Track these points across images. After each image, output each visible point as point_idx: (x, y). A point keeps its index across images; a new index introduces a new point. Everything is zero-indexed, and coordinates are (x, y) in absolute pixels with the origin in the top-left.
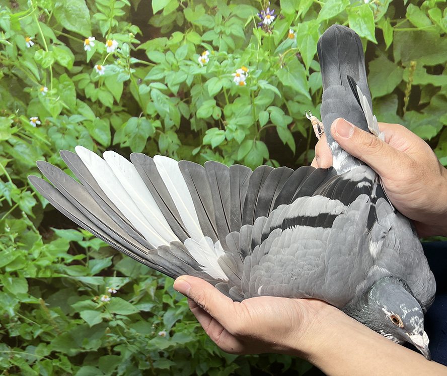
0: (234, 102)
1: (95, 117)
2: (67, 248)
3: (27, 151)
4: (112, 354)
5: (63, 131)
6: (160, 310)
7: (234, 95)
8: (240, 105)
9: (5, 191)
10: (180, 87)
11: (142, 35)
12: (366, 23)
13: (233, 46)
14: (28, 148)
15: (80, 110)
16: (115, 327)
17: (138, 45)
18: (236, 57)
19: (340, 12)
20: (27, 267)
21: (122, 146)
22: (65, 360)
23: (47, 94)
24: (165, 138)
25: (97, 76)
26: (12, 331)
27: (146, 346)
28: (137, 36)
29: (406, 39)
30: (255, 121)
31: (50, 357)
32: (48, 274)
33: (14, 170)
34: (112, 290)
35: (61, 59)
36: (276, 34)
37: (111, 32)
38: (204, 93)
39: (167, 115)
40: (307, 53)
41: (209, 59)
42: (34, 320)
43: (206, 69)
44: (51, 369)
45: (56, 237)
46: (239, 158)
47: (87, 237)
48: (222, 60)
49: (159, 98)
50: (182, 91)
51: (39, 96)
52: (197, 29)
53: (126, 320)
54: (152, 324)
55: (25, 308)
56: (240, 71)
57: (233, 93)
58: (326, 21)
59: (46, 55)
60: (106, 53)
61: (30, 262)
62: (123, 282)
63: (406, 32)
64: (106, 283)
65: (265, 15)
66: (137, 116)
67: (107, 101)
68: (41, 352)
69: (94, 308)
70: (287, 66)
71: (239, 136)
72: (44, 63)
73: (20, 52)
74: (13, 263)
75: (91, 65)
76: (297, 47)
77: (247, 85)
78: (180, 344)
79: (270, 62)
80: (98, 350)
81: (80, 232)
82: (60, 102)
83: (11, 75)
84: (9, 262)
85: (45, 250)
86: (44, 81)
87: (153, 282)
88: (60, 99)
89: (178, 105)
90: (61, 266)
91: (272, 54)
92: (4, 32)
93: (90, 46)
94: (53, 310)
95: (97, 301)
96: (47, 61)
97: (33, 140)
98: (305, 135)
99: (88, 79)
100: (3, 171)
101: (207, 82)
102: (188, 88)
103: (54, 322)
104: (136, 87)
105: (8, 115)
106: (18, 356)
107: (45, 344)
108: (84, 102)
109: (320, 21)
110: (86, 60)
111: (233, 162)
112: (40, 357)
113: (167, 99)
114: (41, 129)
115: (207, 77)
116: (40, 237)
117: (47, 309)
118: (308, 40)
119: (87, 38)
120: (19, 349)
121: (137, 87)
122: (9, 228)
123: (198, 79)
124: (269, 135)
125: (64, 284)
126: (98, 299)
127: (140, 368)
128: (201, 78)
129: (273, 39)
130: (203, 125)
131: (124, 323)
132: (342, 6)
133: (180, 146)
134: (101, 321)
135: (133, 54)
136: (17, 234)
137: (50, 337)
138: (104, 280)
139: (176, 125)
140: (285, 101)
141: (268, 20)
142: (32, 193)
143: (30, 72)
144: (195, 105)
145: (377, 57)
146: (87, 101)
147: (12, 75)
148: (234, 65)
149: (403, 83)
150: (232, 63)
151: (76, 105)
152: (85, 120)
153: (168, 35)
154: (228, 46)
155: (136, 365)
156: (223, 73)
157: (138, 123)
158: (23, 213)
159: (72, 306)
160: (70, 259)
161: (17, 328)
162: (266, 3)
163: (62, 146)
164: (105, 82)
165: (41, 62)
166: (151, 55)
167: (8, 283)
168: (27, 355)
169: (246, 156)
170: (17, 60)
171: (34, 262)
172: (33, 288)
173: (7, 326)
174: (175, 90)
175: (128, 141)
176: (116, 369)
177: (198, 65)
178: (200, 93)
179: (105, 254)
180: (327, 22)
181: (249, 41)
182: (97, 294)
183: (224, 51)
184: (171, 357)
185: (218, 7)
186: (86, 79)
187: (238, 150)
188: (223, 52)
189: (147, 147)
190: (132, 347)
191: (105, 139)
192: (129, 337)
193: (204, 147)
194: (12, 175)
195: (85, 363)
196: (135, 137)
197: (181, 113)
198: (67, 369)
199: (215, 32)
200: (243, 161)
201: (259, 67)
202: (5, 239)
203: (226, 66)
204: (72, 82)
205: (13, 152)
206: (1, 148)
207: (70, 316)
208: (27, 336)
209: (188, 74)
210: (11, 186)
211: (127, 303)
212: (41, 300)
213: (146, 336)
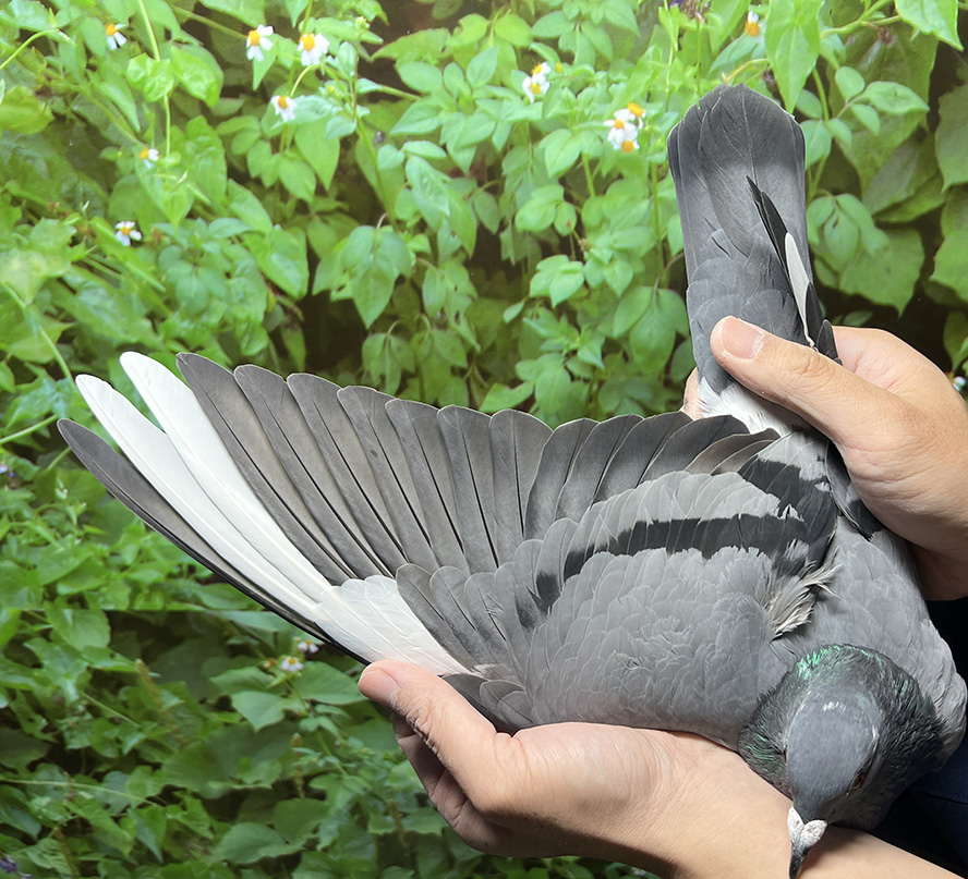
0: (608, 193)
1: (270, 224)
3: (109, 304)
4: (307, 796)
5: (194, 257)
7: (609, 175)
8: (623, 199)
9: (57, 400)
10: (476, 152)
11: (387, 24)
13: (607, 52)
14: (111, 296)
15: (235, 207)
16: (313, 734)
17: (377, 47)
18: (615, 79)
20: (107, 585)
21: (335, 296)
22: (196, 806)
23: (158, 166)
24: (438, 279)
25: (278, 124)
26: (72, 737)
27: (386, 778)
28: (376, 26)
30: (658, 241)
31: (160, 799)
32: (158, 603)
33: (76, 350)
34: (308, 644)
35: (191, 79)
36: (714, 23)
37: (311, 15)
38: (535, 168)
39: (445, 222)
41: (548, 85)
42: (124, 711)
43: (540, 110)
44: (162, 829)
46: (617, 330)
48: (580, 87)
49: (425, 181)
50: (483, 163)
51: (138, 170)
52: (522, 7)
53: (340, 717)
55: (102, 682)
56: (624, 115)
57: (605, 169)
59: (155, 70)
60: (299, 68)
61: (114, 574)
66: (372, 222)
67: (301, 186)
68: (141, 787)
69: (262, 686)
71: (618, 276)
72: (150, 90)
73: (92, 61)
74: (74, 575)
75: (264, 94)
77: (640, 150)
79: (698, 93)
80: (274, 785)
82: (189, 185)
83: (70, 116)
84: (64, 572)
85: (149, 544)
86: (150, 133)
88: (187, 179)
89: (471, 198)
90: (187, 586)
91: (703, 73)
92: (55, 11)
93: (262, 50)
95: (271, 670)
96: (157, 84)
97: (122, 278)
99: (254, 131)
100: (50, 351)
101: (543, 143)
102: (495, 155)
103: (171, 717)
104: (370, 152)
105: (62, 216)
106: (87, 796)
107: (148, 768)
108: (248, 188)
110: (250, 83)
111: (602, 341)
112: (137, 798)
114: (141, 251)
115: (543, 127)
117: (152, 687)
118: (793, 41)
119: (254, 29)
120: (87, 778)
121: (373, 152)
122: (66, 491)
123: (522, 132)
125: (194, 627)
126: (273, 665)
127: (372, 830)
128: (528, 132)
129: (707, 35)
130: (530, 248)
131: (336, 724)
133: (473, 300)
134: (280, 717)
135: (364, 69)
136: (84, 505)
137: (160, 753)
139: (466, 246)
143: (115, 110)
144: (512, 197)
146: (251, 184)
147: (73, 117)
148: (609, 98)
150: (605, 95)
151: (227, 194)
152: (247, 232)
153: (451, 24)
154: (597, 51)
155: (363, 823)
156: (584, 118)
157: (375, 240)
159: (213, 679)
161: (83, 730)
163: (192, 295)
164: (297, 139)
165: (143, 87)
166: (409, 73)
167: (64, 622)
168: (107, 794)
169: (634, 325)
170: (85, 80)
171: (125, 574)
172: (121, 635)
173: (61, 725)
174: (464, 159)
175: (348, 284)
176: (315, 831)
177: (522, 98)
178: (525, 169)
181: (649, 39)
182: (271, 653)
183: (585, 63)
186: (249, 129)
187: (614, 312)
188: (583, 66)
189: (396, 301)
190: (353, 780)
191: (294, 279)
192: (345, 756)
193: (531, 302)
194: (73, 362)
195: (241, 815)
196: (366, 276)
197: (478, 218)
198: (201, 828)
199: (564, 15)
200: (626, 337)
201: (670, 107)
202: (56, 517)
203: (590, 103)
204: (216, 137)
205: (74, 307)
206: (47, 295)
207: (210, 705)
208: (106, 748)
209: (497, 121)
210: (71, 389)
211: (342, 677)
212: (139, 665)
213: (386, 755)
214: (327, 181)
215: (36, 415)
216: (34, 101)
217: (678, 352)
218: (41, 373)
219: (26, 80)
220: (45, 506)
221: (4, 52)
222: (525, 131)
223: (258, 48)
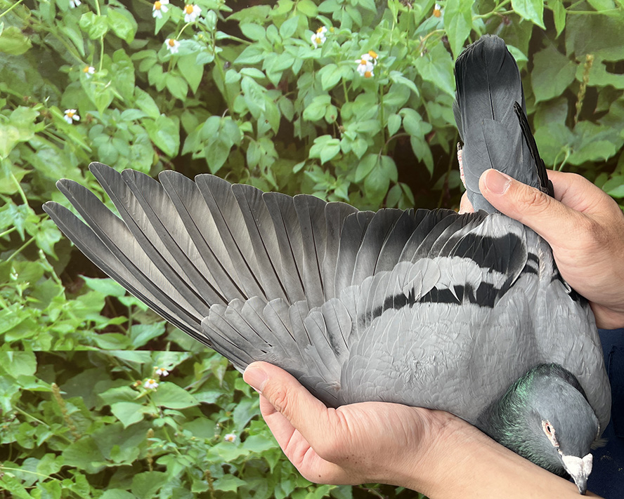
0: (356, 100)
1: (159, 113)
2: (101, 306)
3: (56, 159)
4: (154, 470)
5: (111, 132)
7: (357, 90)
8: (364, 104)
9: (17, 218)
10: (283, 75)
12: (532, 1)
13: (359, 21)
14: (58, 154)
15: (138, 103)
16: (161, 428)
17: (229, 14)
18: (363, 37)
20: (37, 335)
21: (195, 156)
22: (81, 479)
23: (94, 77)
24: (256, 147)
25: (168, 55)
26: (4, 436)
27: (205, 456)
28: (229, 2)
29: (582, 25)
30: (382, 128)
31: (59, 475)
32: (69, 346)
33: (32, 187)
34: (162, 370)
35: (118, 27)
36: (417, 9)
38: (315, 85)
39: (262, 115)
40: (456, 37)
41: (325, 39)
42: (41, 417)
43: (320, 52)
44: (59, 495)
45: (84, 290)
46: (357, 179)
48: (343, 40)
49: (252, 91)
50: (286, 81)
51: (81, 79)
53: (179, 417)
54: (217, 423)
55: (29, 399)
56: (366, 57)
57: (355, 87)
59: (97, 21)
60: (183, 23)
61: (43, 328)
62: (179, 359)
63: (582, 15)
64: (155, 361)
66: (220, 114)
67: (179, 91)
68: (47, 467)
69: (132, 398)
70: (429, 54)
71: (359, 148)
72: (93, 32)
73: (59, 14)
74: (17, 329)
75: (161, 38)
76: (443, 28)
77: (374, 77)
78: (255, 453)
79: (407, 46)
80: (132, 464)
82: (111, 89)
83: (42, 45)
84: (10, 327)
85: (67, 308)
86: (91, 58)
87: (223, 360)
88: (110, 85)
89: (278, 101)
90: (89, 335)
91: (410, 36)
93: (161, 11)
94: (68, 401)
95: (138, 388)
96: (97, 29)
97: (66, 143)
98: (447, 150)
99: (154, 59)
100: (16, 187)
101: (321, 71)
102: (293, 77)
103: (71, 420)
104: (221, 73)
105: (32, 105)
106: (10, 475)
107: (53, 455)
108: (146, 91)
110: (154, 31)
111: (349, 184)
112: (44, 475)
114: (79, 128)
115: (321, 63)
116: (63, 289)
117: (62, 399)
118: (458, 21)
120: (12, 463)
121: (223, 74)
122: (17, 275)
123: (309, 65)
124: (398, 147)
125: (91, 361)
127: (194, 490)
128: (312, 65)
129: (413, 15)
130: (311, 131)
131: (176, 422)
133: (276, 160)
134: (142, 418)
135: (221, 26)
136: (28, 284)
137: (62, 444)
138: (151, 356)
139: (274, 129)
140: (424, 102)
143: (71, 44)
144: (302, 101)
145: (544, 47)
146: (150, 90)
147: (45, 46)
148: (359, 48)
149: (576, 83)
150: (357, 46)
151: (134, 95)
152: (145, 118)
153: (272, 3)
154: (353, 21)
155: (188, 486)
156: (344, 58)
157: (220, 125)
158: (41, 252)
159: (100, 395)
160: (103, 323)
161: (12, 431)
163: (108, 154)
164: (178, 64)
165: (88, 31)
166: (246, 29)
167: (7, 359)
168: (24, 474)
169: (367, 176)
170: (54, 25)
171: (50, 327)
172: (44, 367)
174: (275, 79)
175: (203, 150)
176: (158, 493)
177: (311, 45)
178: (310, 85)
181: (382, 16)
182: (139, 377)
183: (347, 28)
184: (241, 474)
186: (151, 57)
187: (356, 168)
188: (345, 29)
189: (230, 160)
190: (184, 458)
191: (170, 145)
192: (182, 443)
193: (309, 161)
194: (29, 194)
195: (111, 484)
196: (214, 145)
197: (281, 112)
198: (84, 494)
200: (362, 183)
201: (392, 54)
202: (9, 292)
203: (349, 48)
204: (130, 61)
205: (34, 160)
206: (17, 153)
207: (97, 411)
208: (26, 442)
209: (295, 58)
210: (27, 211)
211: (182, 391)
212: (54, 387)
213: (206, 441)
214: (195, 89)
215: (3, 227)
216: (21, 36)
217: (391, 192)
218: (9, 200)
219: (17, 23)
220: (3, 285)
221: (5, 6)
222: (311, 64)
223: (159, 11)
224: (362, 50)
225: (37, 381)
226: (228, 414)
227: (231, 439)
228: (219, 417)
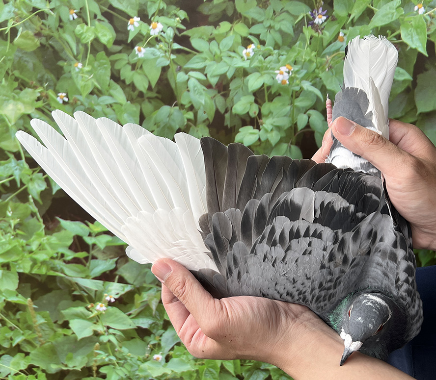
0: (274, 101)
1: (126, 101)
2: (70, 242)
4: (97, 376)
5: (90, 111)
6: (160, 328)
7: (275, 93)
8: (280, 104)
9: (16, 170)
10: (219, 79)
11: (189, 22)
12: (418, 34)
13: (280, 42)
15: (112, 92)
16: (105, 344)
17: (183, 31)
18: (282, 53)
19: (393, 20)
20: (21, 260)
22: (42, 377)
23: (81, 71)
24: (195, 131)
25: (136, 58)
27: (137, 370)
28: (184, 22)
30: (293, 124)
31: (25, 371)
32: (44, 271)
34: (111, 297)
35: (102, 36)
36: (325, 35)
37: (157, 15)
38: (243, 87)
39: (202, 107)
41: (253, 53)
42: (18, 324)
43: (249, 63)
45: (59, 228)
47: (94, 232)
48: (267, 55)
49: (196, 88)
50: (221, 83)
51: (72, 71)
52: (246, 20)
53: (120, 336)
54: (148, 344)
55: (12, 308)
56: (284, 69)
57: (273, 91)
58: (377, 28)
59: (87, 30)
60: (149, 35)
61: (26, 254)
62: (123, 290)
64: (106, 290)
65: (317, 14)
66: (170, 105)
67: (142, 85)
68: (18, 364)
69: (86, 317)
70: (333, 70)
71: (274, 137)
73: (61, 24)
74: (7, 253)
75: (132, 45)
77: (289, 84)
78: (176, 373)
79: (316, 63)
80: (81, 369)
81: (88, 225)
82: (93, 80)
83: (47, 45)
85: (45, 242)
86: (80, 56)
87: (157, 294)
88: (92, 78)
89: (215, 98)
90: (59, 263)
91: (319, 55)
92: (50, 2)
93: (134, 26)
94: (39, 314)
95: (91, 309)
96: (87, 36)
99: (125, 60)
100: (17, 147)
101: (248, 77)
102: (227, 80)
103: (39, 329)
104: (174, 74)
105: (35, 87)
107: (23, 355)
108: (118, 84)
109: (372, 27)
110: (127, 40)
112: (15, 370)
113: (204, 90)
114: (67, 107)
115: (249, 71)
116: (43, 226)
117: (34, 312)
119: (132, 18)
122: (11, 212)
124: (305, 140)
125: (58, 284)
126: (92, 306)
128: (242, 72)
129: (322, 39)
130: (237, 122)
131: (117, 340)
132: (395, 14)
134: (91, 334)
135: (176, 39)
136: (19, 220)
137: (31, 347)
138: (103, 285)
139: (210, 118)
141: (319, 20)
142: (44, 175)
144: (232, 99)
145: (426, 70)
146: (121, 83)
147: (49, 46)
148: (279, 61)
150: (277, 60)
151: (109, 85)
152: (115, 103)
153: (216, 24)
154: (275, 41)
156: (267, 69)
157: (170, 113)
158: (30, 196)
159: (63, 312)
160: (70, 255)
162: (319, 2)
164: (143, 65)
165: (81, 37)
166: (195, 43)
170: (57, 32)
171: (31, 255)
172: (23, 285)
174: (214, 81)
175: (156, 130)
177: (242, 57)
178: (239, 88)
179: (110, 255)
180: (379, 29)
181: (298, 39)
182: (92, 300)
183: (270, 46)
185: (270, 1)
186: (123, 59)
187: (271, 153)
188: (269, 47)
190: (121, 369)
192: (119, 356)
196: (164, 127)
197: (216, 106)
199: (264, 25)
201: (304, 67)
202: (4, 225)
203: (271, 61)
204: (108, 61)
206: (21, 122)
207: (58, 324)
208: (5, 342)
209: (230, 66)
210: (23, 165)
211: (124, 315)
212: (29, 301)
213: (139, 358)
214: (153, 85)
215: (5, 176)
216: (34, 37)
218: (12, 156)
219: (31, 29)
221: (24, 16)
222: (241, 71)
223: (132, 26)
224: (280, 63)
225: (17, 295)
226: (158, 338)
227: (158, 359)
228: (150, 340)
